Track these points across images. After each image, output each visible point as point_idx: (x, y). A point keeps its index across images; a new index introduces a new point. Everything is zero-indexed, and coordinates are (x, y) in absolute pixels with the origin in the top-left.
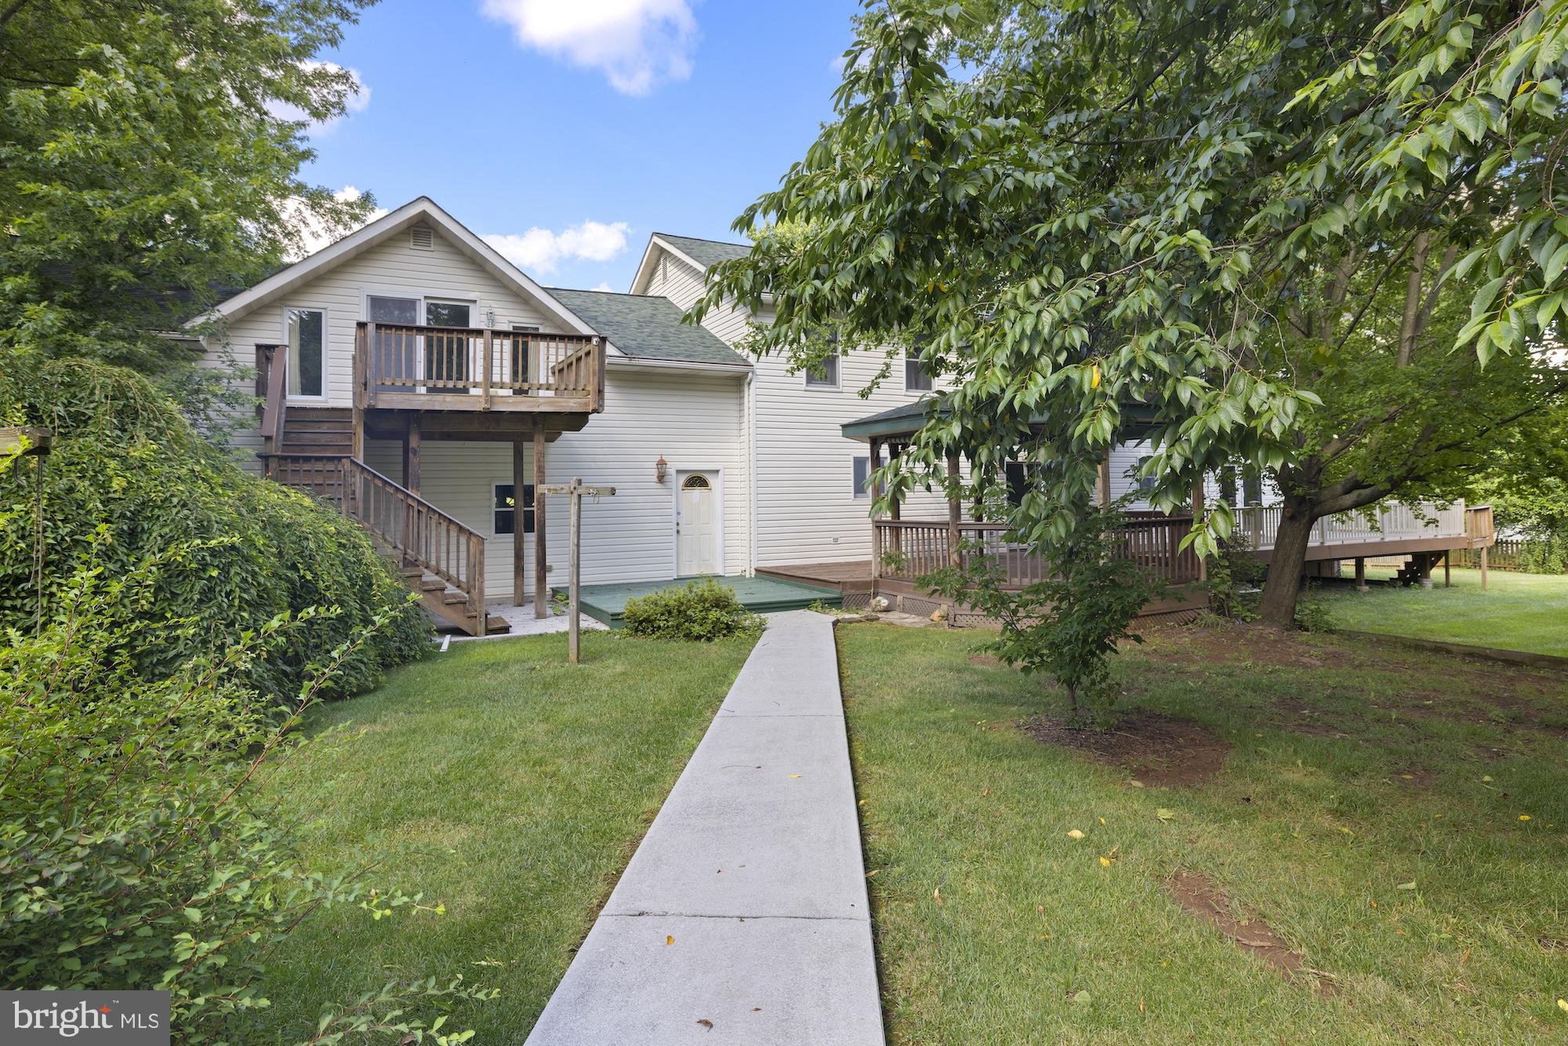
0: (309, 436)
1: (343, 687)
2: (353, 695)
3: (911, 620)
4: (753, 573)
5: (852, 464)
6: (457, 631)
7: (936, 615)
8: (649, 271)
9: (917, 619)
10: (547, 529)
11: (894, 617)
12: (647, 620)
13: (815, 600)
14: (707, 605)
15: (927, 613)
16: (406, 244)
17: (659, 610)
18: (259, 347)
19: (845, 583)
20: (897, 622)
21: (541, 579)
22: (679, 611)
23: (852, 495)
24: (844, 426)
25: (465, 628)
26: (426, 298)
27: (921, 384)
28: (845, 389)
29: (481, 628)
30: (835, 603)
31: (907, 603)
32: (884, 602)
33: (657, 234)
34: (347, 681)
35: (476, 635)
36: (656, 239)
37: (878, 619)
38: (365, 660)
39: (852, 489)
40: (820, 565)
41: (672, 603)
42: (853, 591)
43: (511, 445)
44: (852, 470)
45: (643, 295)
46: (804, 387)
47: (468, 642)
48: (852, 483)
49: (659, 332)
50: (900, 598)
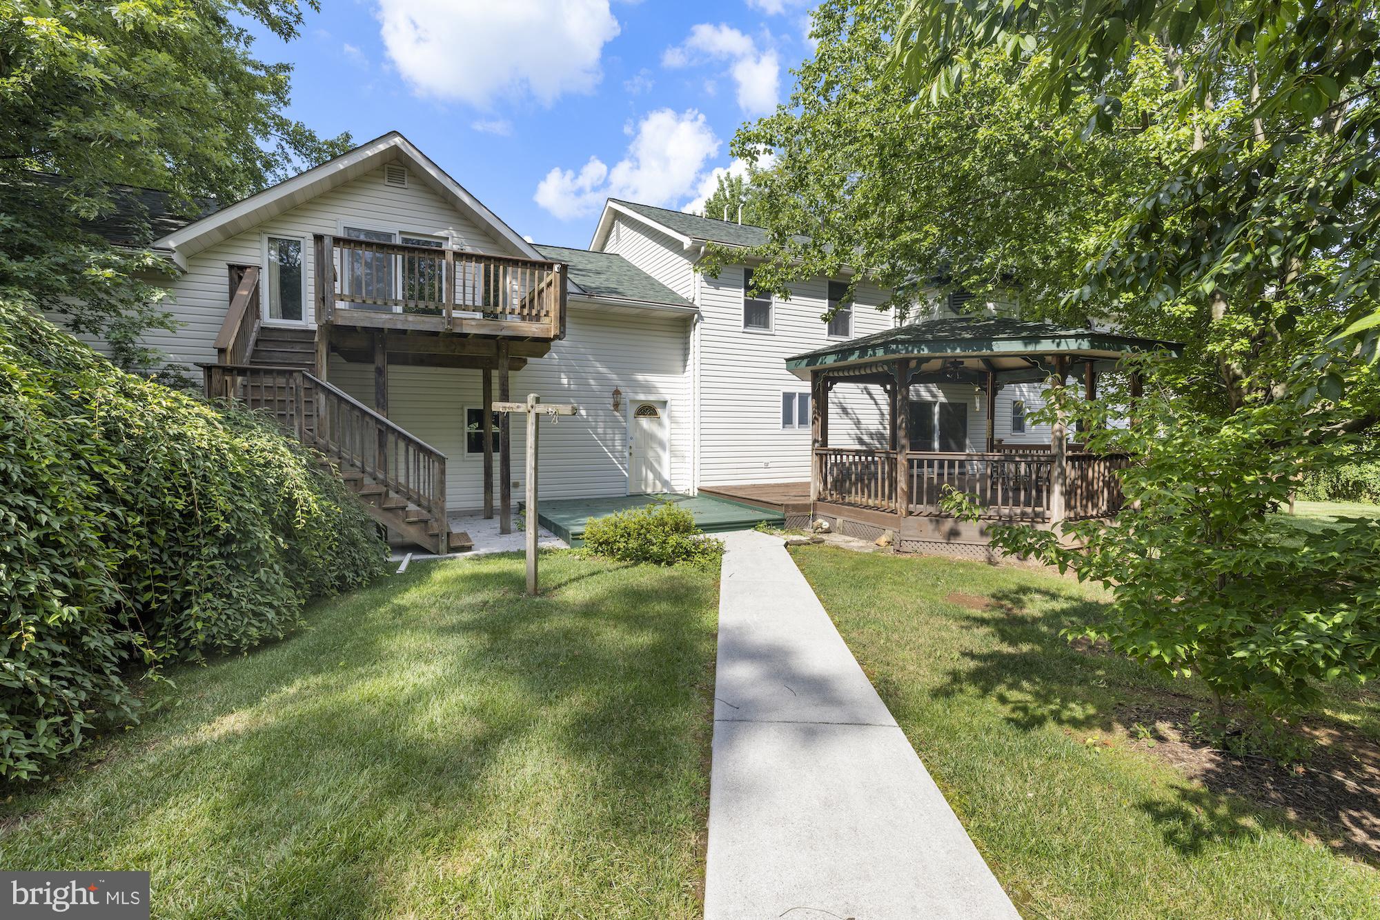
0: (280, 355)
1: (239, 641)
2: (253, 650)
3: (856, 544)
4: (696, 492)
5: (781, 399)
6: (416, 548)
7: (883, 540)
8: (604, 234)
9: (862, 543)
10: (512, 450)
11: (836, 539)
12: (607, 542)
13: (761, 521)
14: (667, 529)
15: (871, 537)
16: (381, 181)
17: (619, 531)
18: (231, 267)
19: (787, 506)
20: (843, 545)
21: (506, 497)
22: (639, 534)
23: (781, 426)
24: (788, 360)
25: (427, 546)
26: (401, 232)
27: (840, 331)
28: (777, 333)
29: (443, 546)
30: (779, 524)
31: (847, 526)
32: (826, 525)
33: (613, 200)
34: (244, 633)
35: (438, 553)
36: (611, 204)
37: (822, 541)
38: (276, 603)
39: (781, 421)
40: (754, 486)
41: (632, 526)
42: (794, 513)
43: (480, 372)
44: (781, 404)
45: (601, 251)
46: (742, 329)
47: (429, 561)
48: (781, 415)
49: (614, 278)
50: (839, 521)
